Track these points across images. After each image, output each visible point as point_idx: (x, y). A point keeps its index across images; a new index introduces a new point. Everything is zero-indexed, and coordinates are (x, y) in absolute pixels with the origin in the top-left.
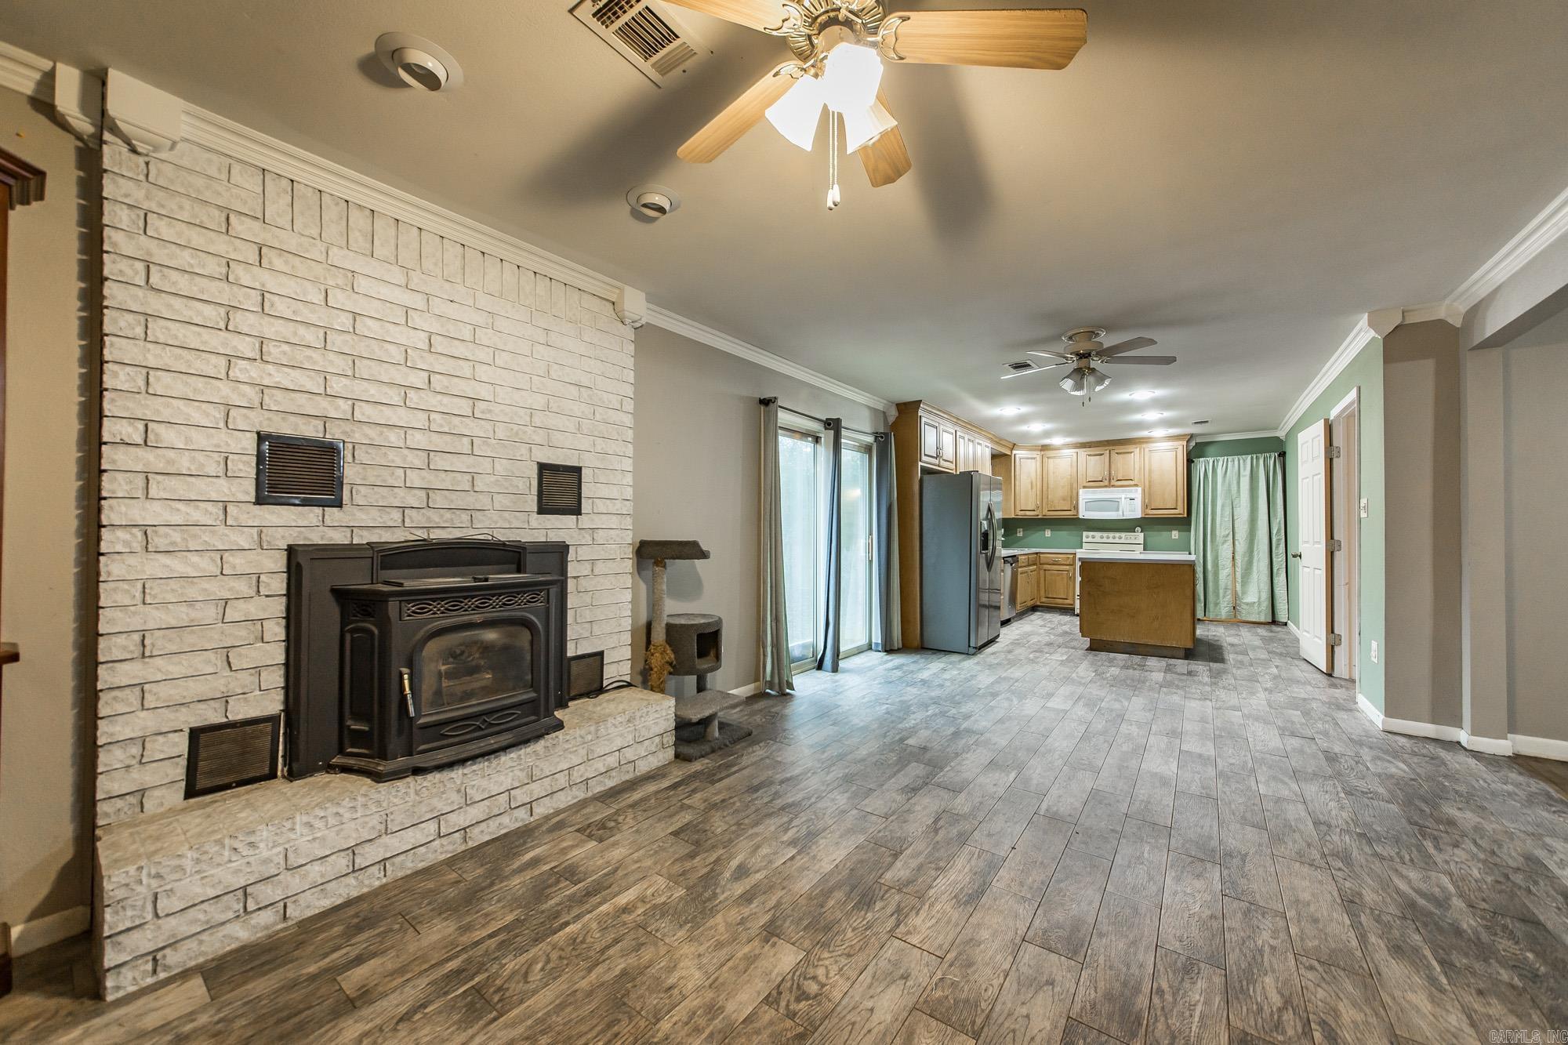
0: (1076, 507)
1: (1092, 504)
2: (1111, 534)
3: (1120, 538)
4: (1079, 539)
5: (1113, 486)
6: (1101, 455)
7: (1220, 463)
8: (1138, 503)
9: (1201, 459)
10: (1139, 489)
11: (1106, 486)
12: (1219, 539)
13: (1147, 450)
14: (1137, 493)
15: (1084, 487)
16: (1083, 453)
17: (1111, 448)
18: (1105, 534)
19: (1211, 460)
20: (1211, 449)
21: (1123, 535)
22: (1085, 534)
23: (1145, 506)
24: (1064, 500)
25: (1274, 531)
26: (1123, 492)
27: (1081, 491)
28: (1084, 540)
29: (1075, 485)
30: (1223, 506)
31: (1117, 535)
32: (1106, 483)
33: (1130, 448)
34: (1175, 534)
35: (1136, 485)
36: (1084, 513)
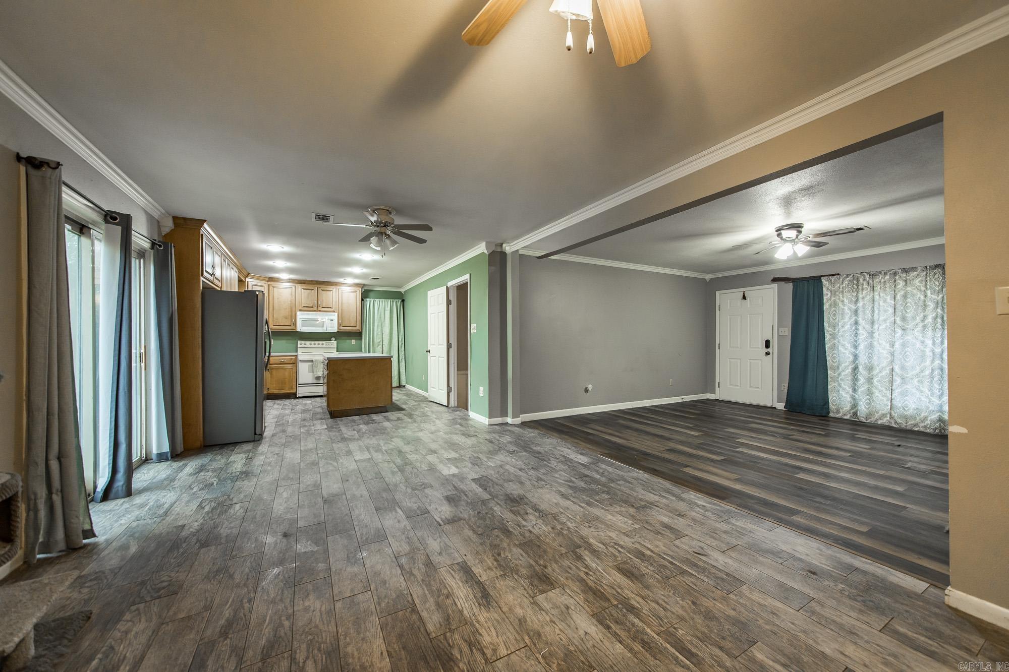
0: (295, 324)
1: (305, 322)
2: (317, 342)
3: (323, 344)
4: (295, 346)
5: (320, 311)
6: (312, 290)
7: (376, 302)
8: (335, 322)
9: (368, 299)
10: (336, 314)
11: (315, 311)
12: (376, 344)
13: (340, 290)
14: (335, 316)
15: (300, 310)
16: (299, 287)
17: (318, 286)
18: (313, 342)
19: (372, 300)
20: (371, 294)
21: (324, 342)
22: (299, 342)
23: (339, 325)
24: (286, 318)
25: (400, 340)
26: (326, 315)
27: (299, 313)
28: (299, 346)
29: (294, 309)
30: (378, 326)
31: (321, 342)
32: (315, 309)
33: (330, 288)
34: (353, 342)
35: (334, 311)
36: (300, 328)
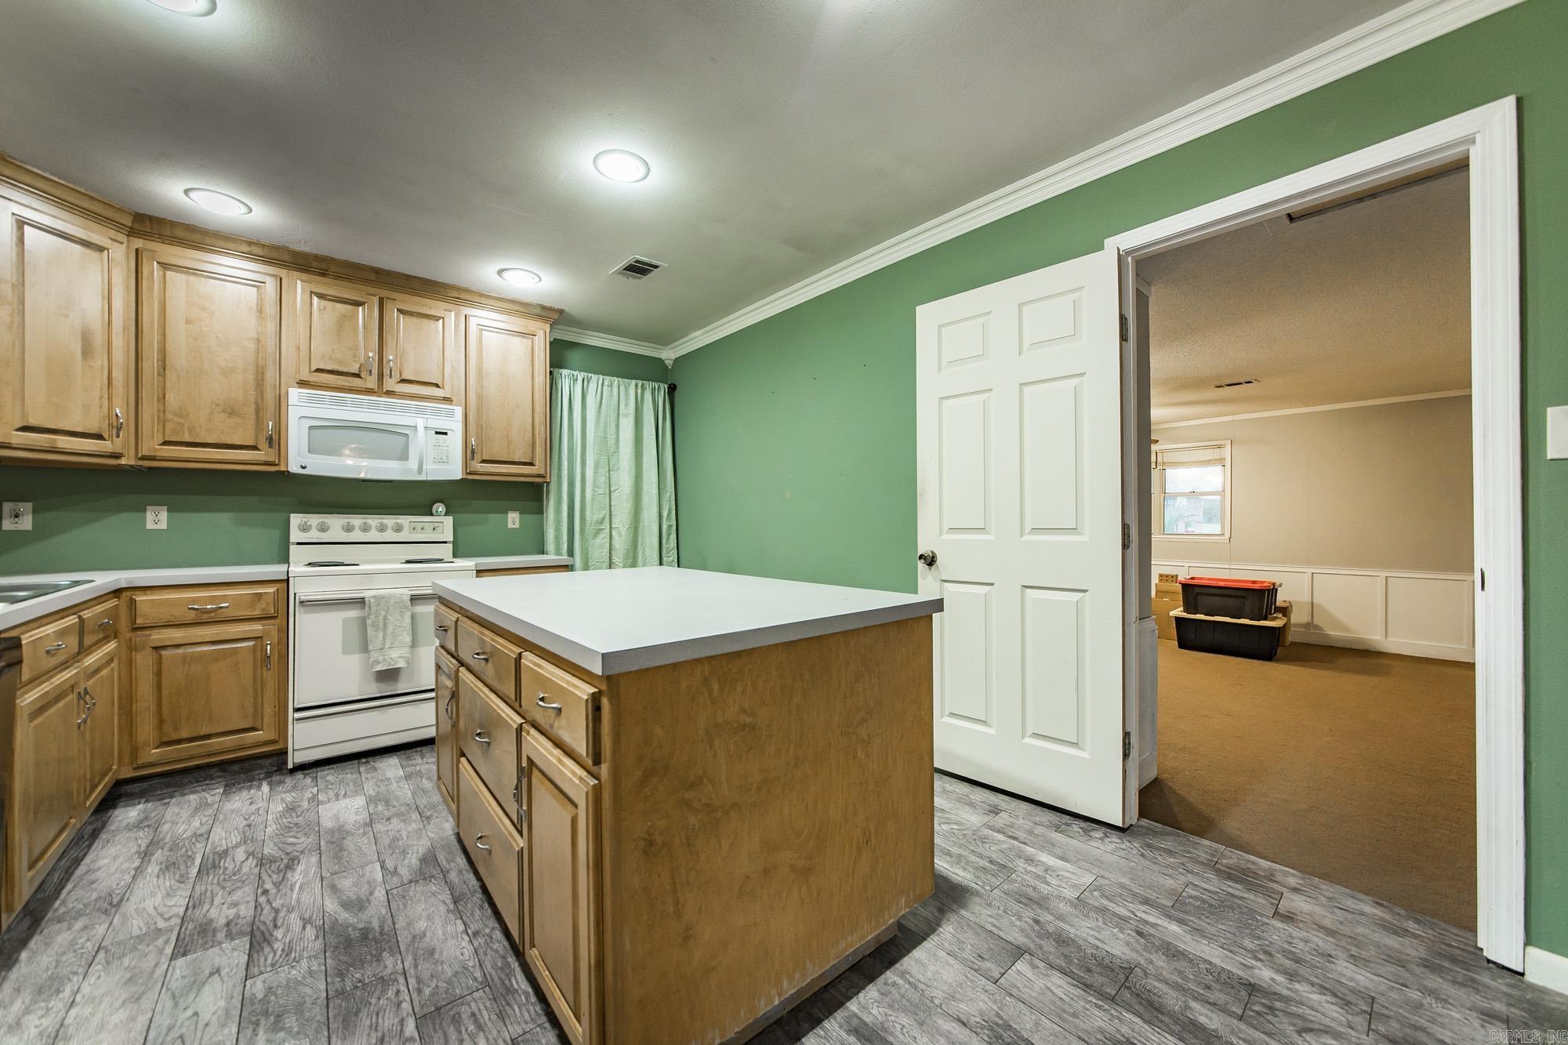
0: (276, 441)
1: (323, 434)
2: (373, 521)
3: (398, 529)
4: (276, 534)
5: (390, 393)
6: (358, 304)
7: (592, 386)
8: (455, 443)
9: (565, 372)
10: (459, 411)
11: (369, 392)
12: (590, 528)
13: (473, 322)
14: (454, 424)
15: (303, 384)
16: (299, 288)
17: (385, 293)
18: (357, 521)
19: (580, 376)
20: (573, 356)
21: (405, 520)
22: (296, 520)
23: (470, 453)
24: (232, 412)
25: (665, 514)
26: (421, 412)
27: (295, 394)
28: (295, 535)
29: (270, 374)
30: (597, 466)
31: (390, 521)
32: (371, 382)
33: (434, 307)
34: (513, 519)
35: (447, 400)
36: (299, 458)
